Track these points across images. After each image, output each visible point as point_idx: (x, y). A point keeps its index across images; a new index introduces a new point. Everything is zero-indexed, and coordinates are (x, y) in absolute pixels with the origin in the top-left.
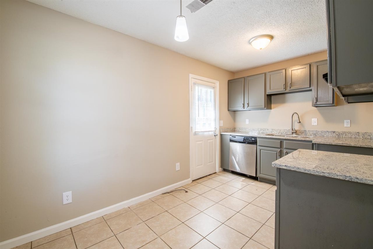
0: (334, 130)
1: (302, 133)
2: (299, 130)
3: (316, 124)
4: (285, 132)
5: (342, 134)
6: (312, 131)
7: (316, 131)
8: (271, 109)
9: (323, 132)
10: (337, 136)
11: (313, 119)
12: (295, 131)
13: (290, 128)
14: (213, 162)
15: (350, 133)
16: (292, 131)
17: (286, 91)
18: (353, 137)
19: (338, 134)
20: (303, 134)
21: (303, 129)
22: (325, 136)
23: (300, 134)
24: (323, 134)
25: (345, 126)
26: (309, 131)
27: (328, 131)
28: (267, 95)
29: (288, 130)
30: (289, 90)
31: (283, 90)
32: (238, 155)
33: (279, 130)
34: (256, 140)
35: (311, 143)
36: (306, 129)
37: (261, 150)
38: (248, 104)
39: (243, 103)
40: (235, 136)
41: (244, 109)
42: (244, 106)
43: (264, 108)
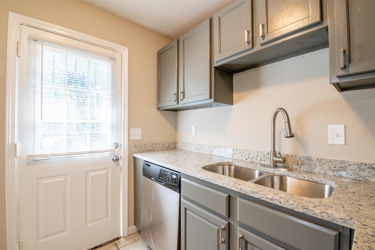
1: (302, 164)
2: (292, 156)
3: (341, 141)
4: (259, 159)
7: (342, 163)
8: (232, 104)
9: (363, 166)
11: (330, 127)
12: (280, 160)
13: (269, 149)
14: (110, 218)
16: (275, 159)
17: (254, 48)
20: (302, 167)
21: (302, 154)
23: (295, 166)
24: (364, 174)
26: (319, 160)
28: (216, 68)
29: (265, 154)
30: (261, 43)
31: (247, 47)
32: (152, 209)
33: (246, 152)
34: (179, 181)
36: (311, 156)
37: (186, 209)
38: (184, 93)
39: (176, 92)
40: (149, 164)
41: (178, 104)
42: (177, 99)
43: (209, 99)
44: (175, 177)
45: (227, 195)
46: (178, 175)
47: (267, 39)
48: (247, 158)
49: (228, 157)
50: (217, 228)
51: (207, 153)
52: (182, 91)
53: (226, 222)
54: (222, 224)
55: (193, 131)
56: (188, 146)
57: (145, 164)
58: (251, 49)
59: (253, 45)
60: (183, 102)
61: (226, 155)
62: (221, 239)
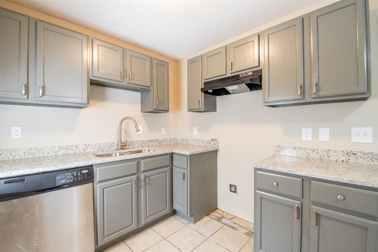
1: (130, 145)
5: (162, 142)
6: (140, 141)
7: (143, 141)
10: (159, 144)
15: (166, 140)
16: (122, 144)
19: (159, 142)
20: (130, 147)
21: (130, 141)
23: (127, 147)
25: (163, 134)
26: (136, 141)
27: (152, 140)
29: (111, 144)
30: (127, 82)
31: (120, 80)
32: (36, 231)
33: (97, 145)
34: (92, 173)
35: (169, 156)
36: (133, 140)
37: (103, 189)
38: (43, 88)
39: (26, 83)
40: (21, 178)
41: (28, 98)
42: (27, 92)
43: (86, 104)
44: (87, 171)
45: (136, 162)
46: (90, 168)
47: (131, 82)
48: (98, 149)
49: (80, 152)
50: (131, 183)
51: (49, 155)
52: (42, 85)
53: (136, 176)
54: (134, 178)
55: (16, 133)
56: (5, 153)
57: (5, 183)
58: (122, 82)
59: (123, 81)
60: (42, 99)
61: (77, 151)
62: (134, 186)
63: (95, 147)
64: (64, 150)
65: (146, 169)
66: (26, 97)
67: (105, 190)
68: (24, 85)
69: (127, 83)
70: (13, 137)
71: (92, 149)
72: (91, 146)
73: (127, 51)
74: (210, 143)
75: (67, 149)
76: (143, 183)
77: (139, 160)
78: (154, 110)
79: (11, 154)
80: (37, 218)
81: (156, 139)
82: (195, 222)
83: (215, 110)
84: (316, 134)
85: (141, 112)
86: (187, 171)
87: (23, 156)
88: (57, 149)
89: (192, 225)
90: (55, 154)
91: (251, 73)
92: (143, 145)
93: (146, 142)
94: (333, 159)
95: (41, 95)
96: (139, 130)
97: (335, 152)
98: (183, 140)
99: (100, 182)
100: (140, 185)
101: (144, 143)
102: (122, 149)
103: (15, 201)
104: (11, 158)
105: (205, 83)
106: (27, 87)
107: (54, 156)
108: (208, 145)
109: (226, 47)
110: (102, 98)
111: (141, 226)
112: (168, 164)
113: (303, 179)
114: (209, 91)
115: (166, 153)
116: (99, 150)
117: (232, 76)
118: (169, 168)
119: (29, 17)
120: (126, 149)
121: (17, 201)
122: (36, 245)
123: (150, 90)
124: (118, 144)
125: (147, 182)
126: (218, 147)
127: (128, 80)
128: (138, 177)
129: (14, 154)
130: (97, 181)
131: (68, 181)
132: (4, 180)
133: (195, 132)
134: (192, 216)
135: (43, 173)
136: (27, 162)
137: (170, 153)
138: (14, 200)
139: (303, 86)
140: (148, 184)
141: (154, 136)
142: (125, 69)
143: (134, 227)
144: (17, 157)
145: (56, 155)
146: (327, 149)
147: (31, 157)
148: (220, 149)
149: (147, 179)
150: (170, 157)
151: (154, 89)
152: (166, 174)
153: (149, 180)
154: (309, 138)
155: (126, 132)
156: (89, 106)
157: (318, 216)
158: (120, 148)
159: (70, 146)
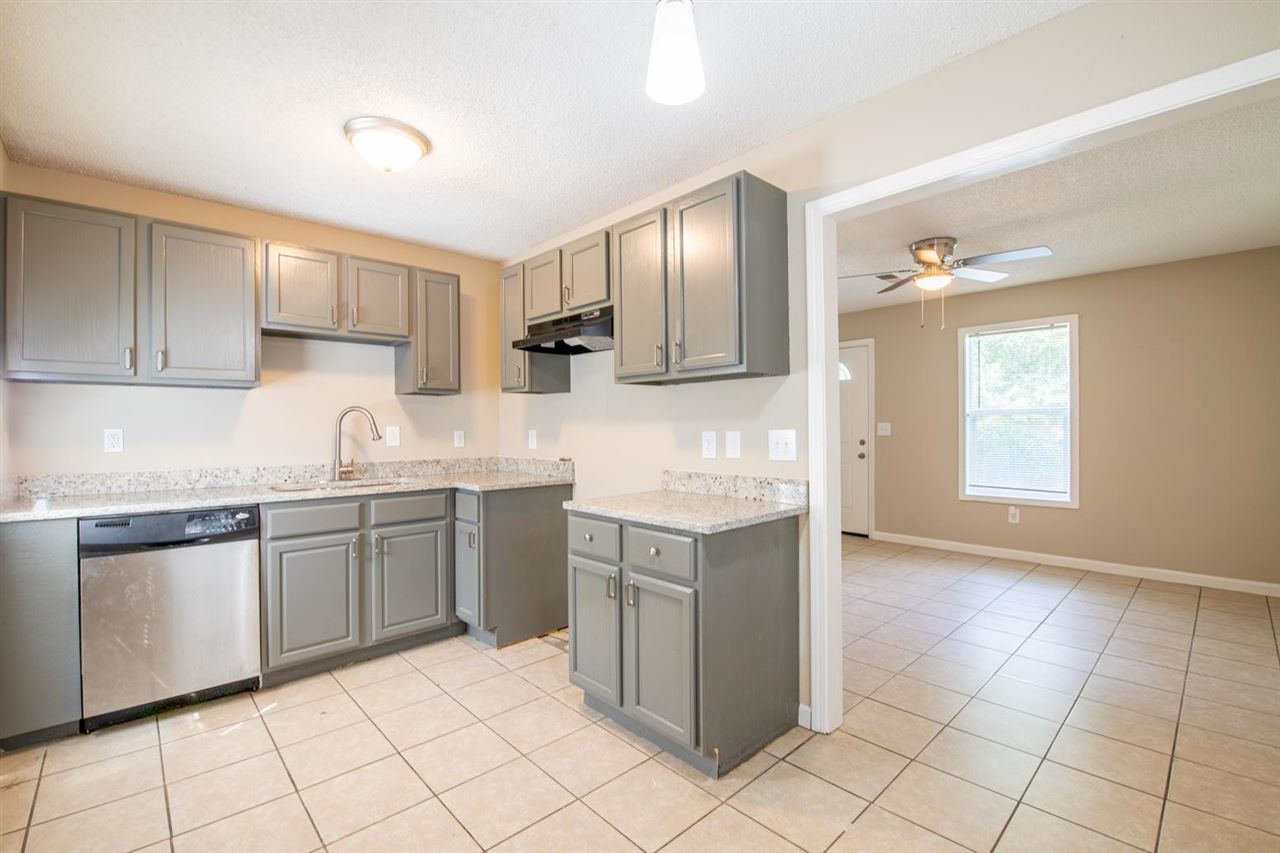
0: (438, 458)
1: (364, 472)
2: (355, 463)
3: (397, 442)
6: (391, 463)
7: (400, 462)
9: (414, 463)
10: (444, 472)
11: (388, 429)
12: (350, 469)
13: (328, 460)
15: (466, 461)
16: (342, 469)
18: (472, 469)
19: (445, 466)
20: (366, 475)
21: (363, 460)
22: (421, 473)
23: (359, 476)
25: (456, 445)
26: (381, 465)
27: (425, 461)
29: (318, 468)
30: (350, 329)
31: (330, 326)
32: (148, 617)
33: (285, 470)
34: (257, 519)
35: (444, 496)
36: (372, 461)
37: (281, 554)
38: (165, 354)
39: (132, 345)
40: (122, 521)
41: (135, 374)
42: (134, 363)
43: (253, 382)
44: (247, 516)
45: (358, 504)
46: (254, 510)
47: (358, 328)
49: (245, 484)
50: (345, 547)
51: (178, 487)
52: (163, 348)
53: (357, 534)
54: (352, 538)
55: (112, 441)
56: (91, 481)
57: (97, 526)
58: (335, 330)
59: (339, 327)
60: (163, 374)
61: (238, 482)
62: (352, 555)
63: (279, 475)
64: (209, 479)
65: (381, 521)
66: (132, 372)
67: (285, 556)
68: (128, 351)
69: (350, 331)
70: (108, 448)
71: (272, 478)
72: (271, 471)
73: (350, 260)
74: (558, 466)
75: (217, 476)
76: (374, 551)
77: (363, 501)
78: (420, 389)
79: (102, 484)
80: (151, 594)
81: (434, 458)
82: (501, 645)
83: (567, 389)
84: (721, 444)
85: (396, 393)
86: (479, 528)
87: (126, 489)
88: (195, 476)
89: (494, 652)
90: (189, 486)
91: (597, 314)
92: (401, 473)
93: (409, 465)
94: (741, 495)
95: (160, 368)
96: (380, 438)
97: (745, 479)
98: (510, 462)
99: (274, 539)
100: (367, 554)
101: (401, 468)
102: (341, 479)
103: (112, 559)
104: (103, 490)
105: (529, 327)
106: (134, 353)
107: (188, 489)
108: (554, 474)
109: (561, 252)
110: (298, 365)
111: (370, 644)
112: (443, 513)
113: (621, 526)
114: (543, 345)
115: (433, 488)
116: (289, 481)
117: (571, 317)
118: (444, 522)
119: (135, 217)
120: (350, 480)
121: (116, 560)
122: (146, 642)
123: (409, 343)
124: (334, 469)
125: (386, 550)
126: (573, 476)
127: (351, 325)
128: (362, 537)
129: (108, 482)
130: (269, 537)
131: (208, 531)
132: (95, 521)
133: (533, 444)
134: (492, 631)
135: (162, 513)
136: (134, 497)
137: (447, 489)
138: (110, 557)
139: (664, 347)
140: (389, 554)
141: (430, 450)
142: (344, 299)
143: (352, 641)
144: (114, 490)
145: (193, 489)
146: (734, 474)
147: (142, 489)
148: (576, 481)
149: (385, 542)
150: (446, 497)
151: (418, 341)
152: (436, 536)
153: (389, 544)
154: (712, 454)
155: (355, 441)
156: (260, 386)
157: (637, 589)
158: (337, 478)
159: (223, 470)
